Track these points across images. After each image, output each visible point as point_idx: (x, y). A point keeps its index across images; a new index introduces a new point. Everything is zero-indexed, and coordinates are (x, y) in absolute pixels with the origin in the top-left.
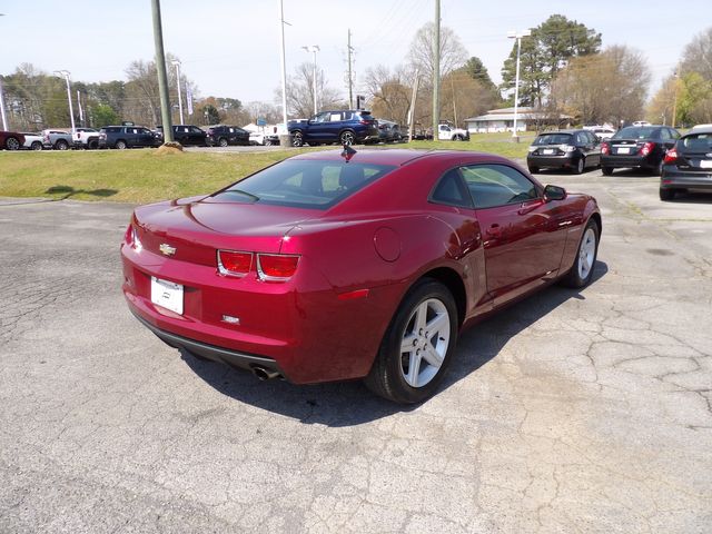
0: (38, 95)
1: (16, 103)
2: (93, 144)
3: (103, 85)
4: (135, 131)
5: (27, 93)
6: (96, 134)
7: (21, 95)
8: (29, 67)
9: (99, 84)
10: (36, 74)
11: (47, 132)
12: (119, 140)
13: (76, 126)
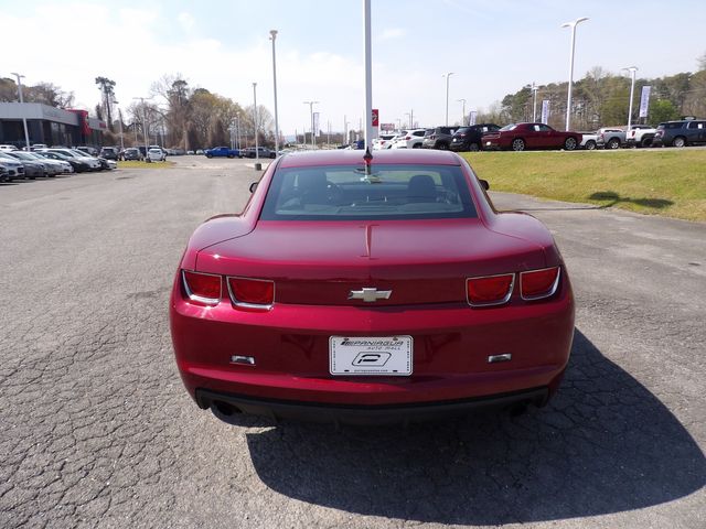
0: (600, 96)
1: (579, 106)
2: (647, 141)
3: (666, 79)
4: (700, 126)
5: (591, 95)
6: (652, 131)
7: (585, 97)
8: (599, 70)
9: (662, 79)
10: (603, 76)
11: (603, 130)
12: (677, 137)
13: (632, 123)
